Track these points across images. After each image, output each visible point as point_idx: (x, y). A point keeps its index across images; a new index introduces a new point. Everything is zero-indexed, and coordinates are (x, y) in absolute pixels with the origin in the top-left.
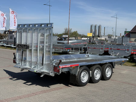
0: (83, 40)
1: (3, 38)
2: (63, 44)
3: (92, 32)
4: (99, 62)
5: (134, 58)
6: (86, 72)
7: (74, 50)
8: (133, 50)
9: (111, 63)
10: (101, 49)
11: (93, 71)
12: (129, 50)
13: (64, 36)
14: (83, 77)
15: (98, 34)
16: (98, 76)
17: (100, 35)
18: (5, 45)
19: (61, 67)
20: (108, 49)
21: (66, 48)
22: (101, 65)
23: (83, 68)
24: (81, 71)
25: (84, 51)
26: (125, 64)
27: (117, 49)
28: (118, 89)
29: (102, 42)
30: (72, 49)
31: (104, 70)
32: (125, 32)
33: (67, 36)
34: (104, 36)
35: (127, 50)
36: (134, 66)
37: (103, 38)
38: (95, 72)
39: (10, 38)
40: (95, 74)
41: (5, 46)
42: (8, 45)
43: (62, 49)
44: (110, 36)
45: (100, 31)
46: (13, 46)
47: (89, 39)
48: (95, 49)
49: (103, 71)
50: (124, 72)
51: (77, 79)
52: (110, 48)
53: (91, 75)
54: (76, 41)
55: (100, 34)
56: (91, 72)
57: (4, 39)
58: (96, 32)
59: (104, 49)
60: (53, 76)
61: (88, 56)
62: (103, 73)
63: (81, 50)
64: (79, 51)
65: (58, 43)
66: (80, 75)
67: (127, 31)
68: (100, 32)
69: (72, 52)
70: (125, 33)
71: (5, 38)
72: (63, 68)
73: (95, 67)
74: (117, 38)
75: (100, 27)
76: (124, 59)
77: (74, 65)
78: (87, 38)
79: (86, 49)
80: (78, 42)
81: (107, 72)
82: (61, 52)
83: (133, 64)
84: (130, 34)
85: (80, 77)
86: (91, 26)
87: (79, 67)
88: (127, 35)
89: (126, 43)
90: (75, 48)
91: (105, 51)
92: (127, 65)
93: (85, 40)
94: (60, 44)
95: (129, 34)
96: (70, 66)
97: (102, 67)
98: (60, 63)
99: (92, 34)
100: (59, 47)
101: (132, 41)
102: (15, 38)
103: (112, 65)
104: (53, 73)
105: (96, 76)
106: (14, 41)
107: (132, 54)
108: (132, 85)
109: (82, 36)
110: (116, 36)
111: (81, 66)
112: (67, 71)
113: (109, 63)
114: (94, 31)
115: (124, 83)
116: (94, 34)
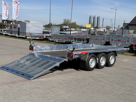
0: (83, 31)
1: (5, 28)
2: (66, 35)
3: (91, 23)
4: (104, 51)
5: (134, 48)
6: (93, 59)
7: (77, 41)
8: (133, 41)
9: (115, 52)
10: (103, 40)
11: (99, 58)
12: (129, 41)
13: (64, 27)
14: (91, 63)
15: (96, 26)
16: (103, 63)
17: (98, 27)
18: (9, 34)
19: (74, 54)
20: (110, 40)
21: (69, 38)
22: (106, 53)
23: (91, 55)
24: (89, 58)
25: (86, 42)
26: (125, 54)
27: (118, 40)
28: (121, 74)
29: (101, 33)
30: (75, 39)
31: (109, 57)
32: (124, 23)
33: (68, 27)
34: (102, 27)
35: (127, 41)
36: (133, 56)
37: (102, 30)
38: (101, 59)
39: (14, 28)
40: (101, 60)
41: (9, 36)
42: (12, 34)
43: (65, 39)
44: (108, 28)
45: (99, 22)
46: (17, 36)
47: (88, 30)
48: (97, 40)
49: (107, 59)
50: (125, 60)
51: (87, 64)
52: (111, 39)
53: (97, 61)
54: (76, 32)
55: (98, 25)
56: (97, 58)
57: (7, 29)
58: (95, 23)
59: (106, 40)
60: (67, 61)
61: (93, 45)
62: (107, 60)
63: (83, 40)
64: (82, 41)
65: (61, 33)
66: (89, 62)
67: (125, 23)
68: (98, 24)
69: (75, 42)
70: (124, 25)
71: (8, 27)
72: (75, 55)
73: (101, 54)
74: (116, 30)
75: (99, 18)
76: (125, 49)
77: (84, 53)
78: (86, 30)
79: (89, 39)
80: (79, 33)
81: (111, 60)
82: (64, 42)
83: (132, 54)
84: (129, 26)
85: (89, 63)
86: (90, 17)
87: (88, 54)
88: (126, 27)
89: (125, 35)
90: (77, 39)
91: (106, 42)
92: (127, 55)
93: (84, 31)
94: (62, 35)
95: (127, 26)
96: (81, 53)
97: (107, 55)
98: (73, 50)
99: (90, 25)
100: (62, 37)
101: (130, 33)
102: (19, 28)
103: (115, 54)
104: (67, 59)
105: (102, 63)
106: (18, 31)
107: (132, 45)
108: (132, 70)
109: (80, 27)
110: (115, 28)
111: (90, 54)
112: (77, 58)
113: (112, 51)
114: (93, 22)
115: (126, 69)
116: (92, 25)
